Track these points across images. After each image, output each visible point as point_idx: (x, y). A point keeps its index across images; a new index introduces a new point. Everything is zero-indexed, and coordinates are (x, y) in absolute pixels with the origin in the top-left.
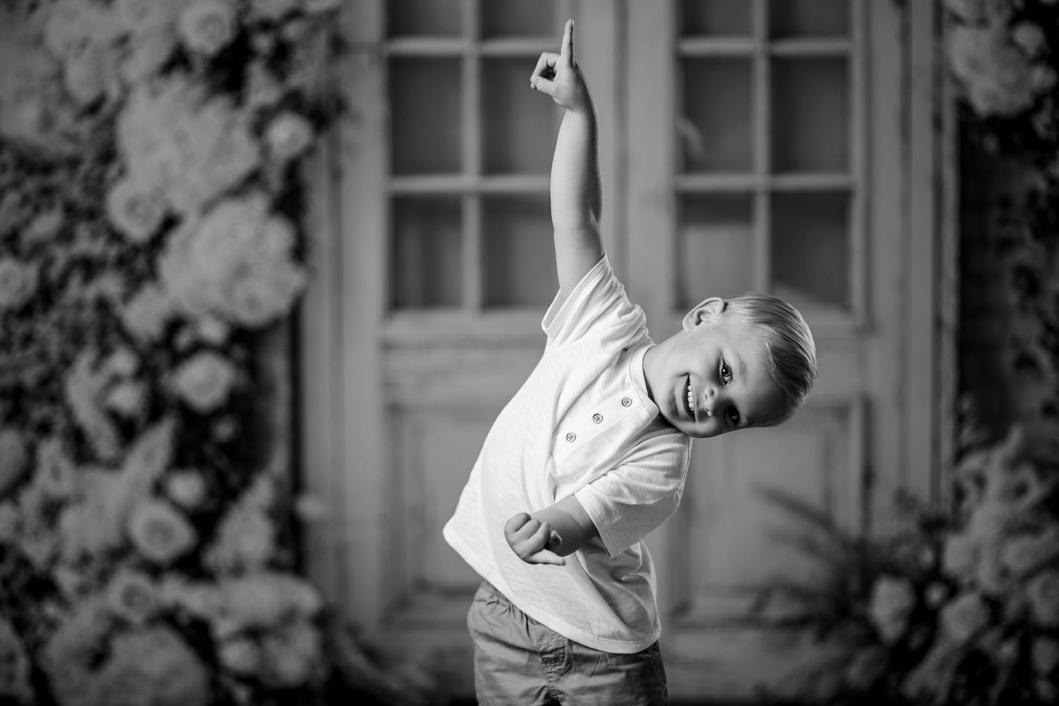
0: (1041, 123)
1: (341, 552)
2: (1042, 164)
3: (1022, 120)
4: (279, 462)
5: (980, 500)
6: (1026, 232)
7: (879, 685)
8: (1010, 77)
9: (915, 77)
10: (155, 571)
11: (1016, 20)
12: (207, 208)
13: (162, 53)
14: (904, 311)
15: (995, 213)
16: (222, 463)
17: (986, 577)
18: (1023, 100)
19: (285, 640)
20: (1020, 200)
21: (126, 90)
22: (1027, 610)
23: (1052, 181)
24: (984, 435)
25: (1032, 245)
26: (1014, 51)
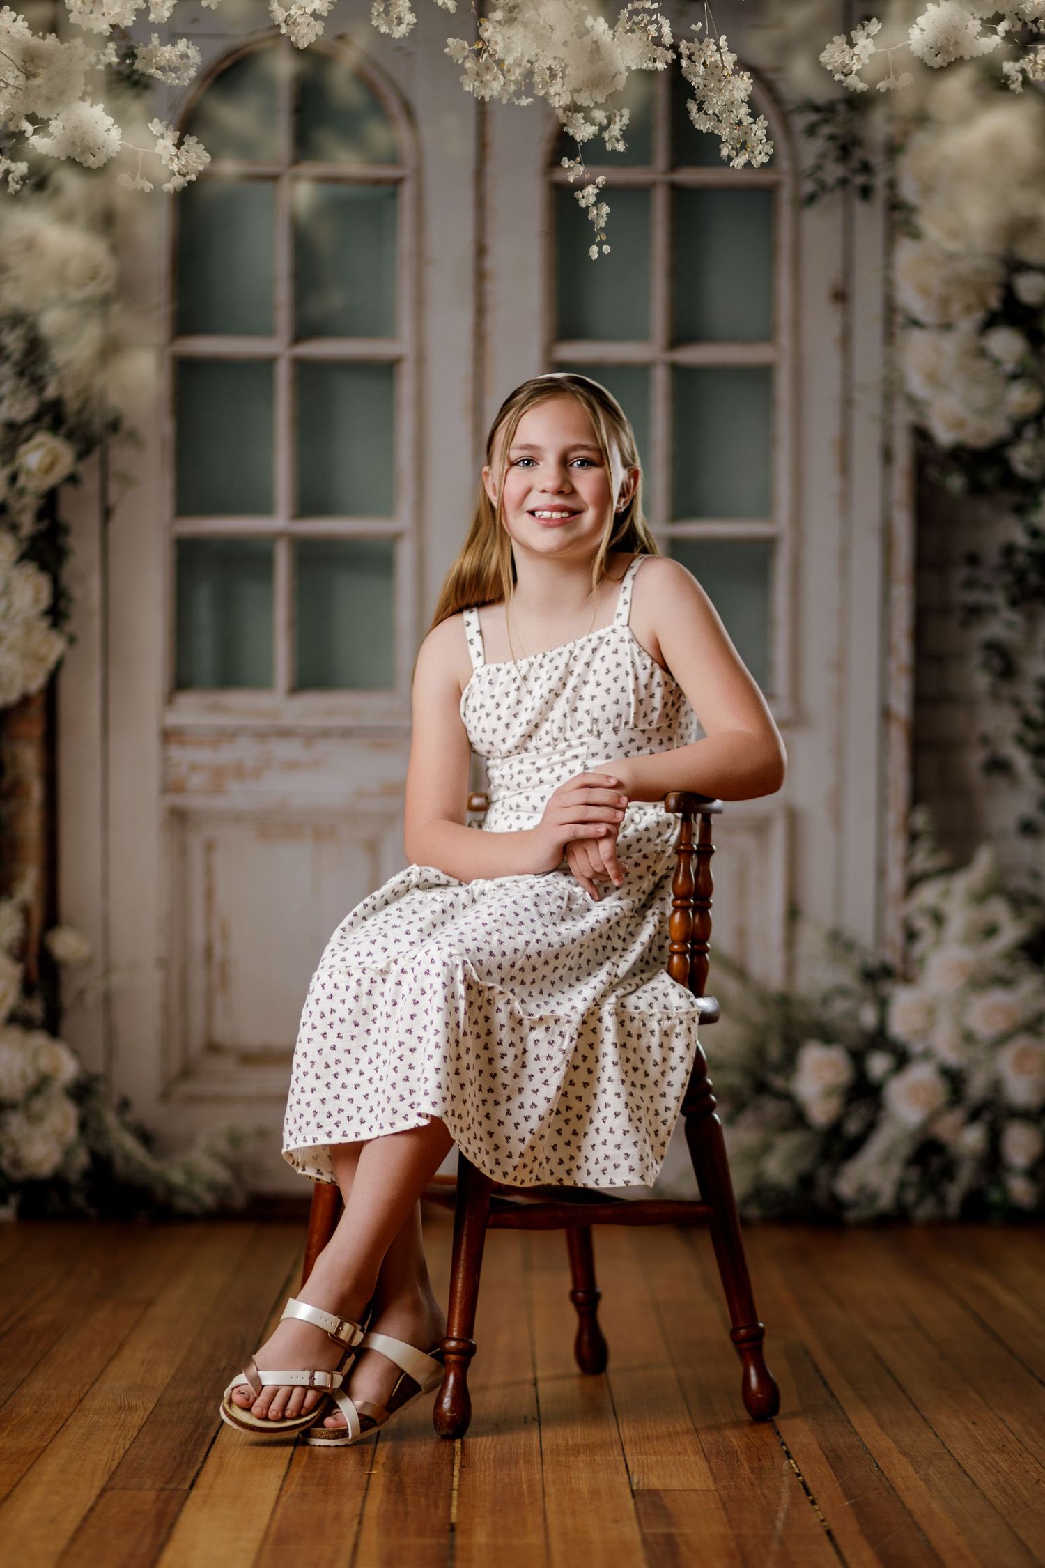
0: (1021, 457)
1: (107, 1000)
2: (1020, 510)
3: (996, 454)
4: (28, 887)
5: (938, 942)
6: (999, 599)
7: (806, 1182)
8: (980, 396)
9: (858, 396)
11: (991, 322)
14: (840, 698)
15: (961, 573)
17: (944, 1044)
18: (998, 428)
19: (35, 1119)
20: (992, 557)
22: (997, 1086)
23: (1034, 533)
24: (942, 860)
25: (1008, 614)
26: (985, 365)
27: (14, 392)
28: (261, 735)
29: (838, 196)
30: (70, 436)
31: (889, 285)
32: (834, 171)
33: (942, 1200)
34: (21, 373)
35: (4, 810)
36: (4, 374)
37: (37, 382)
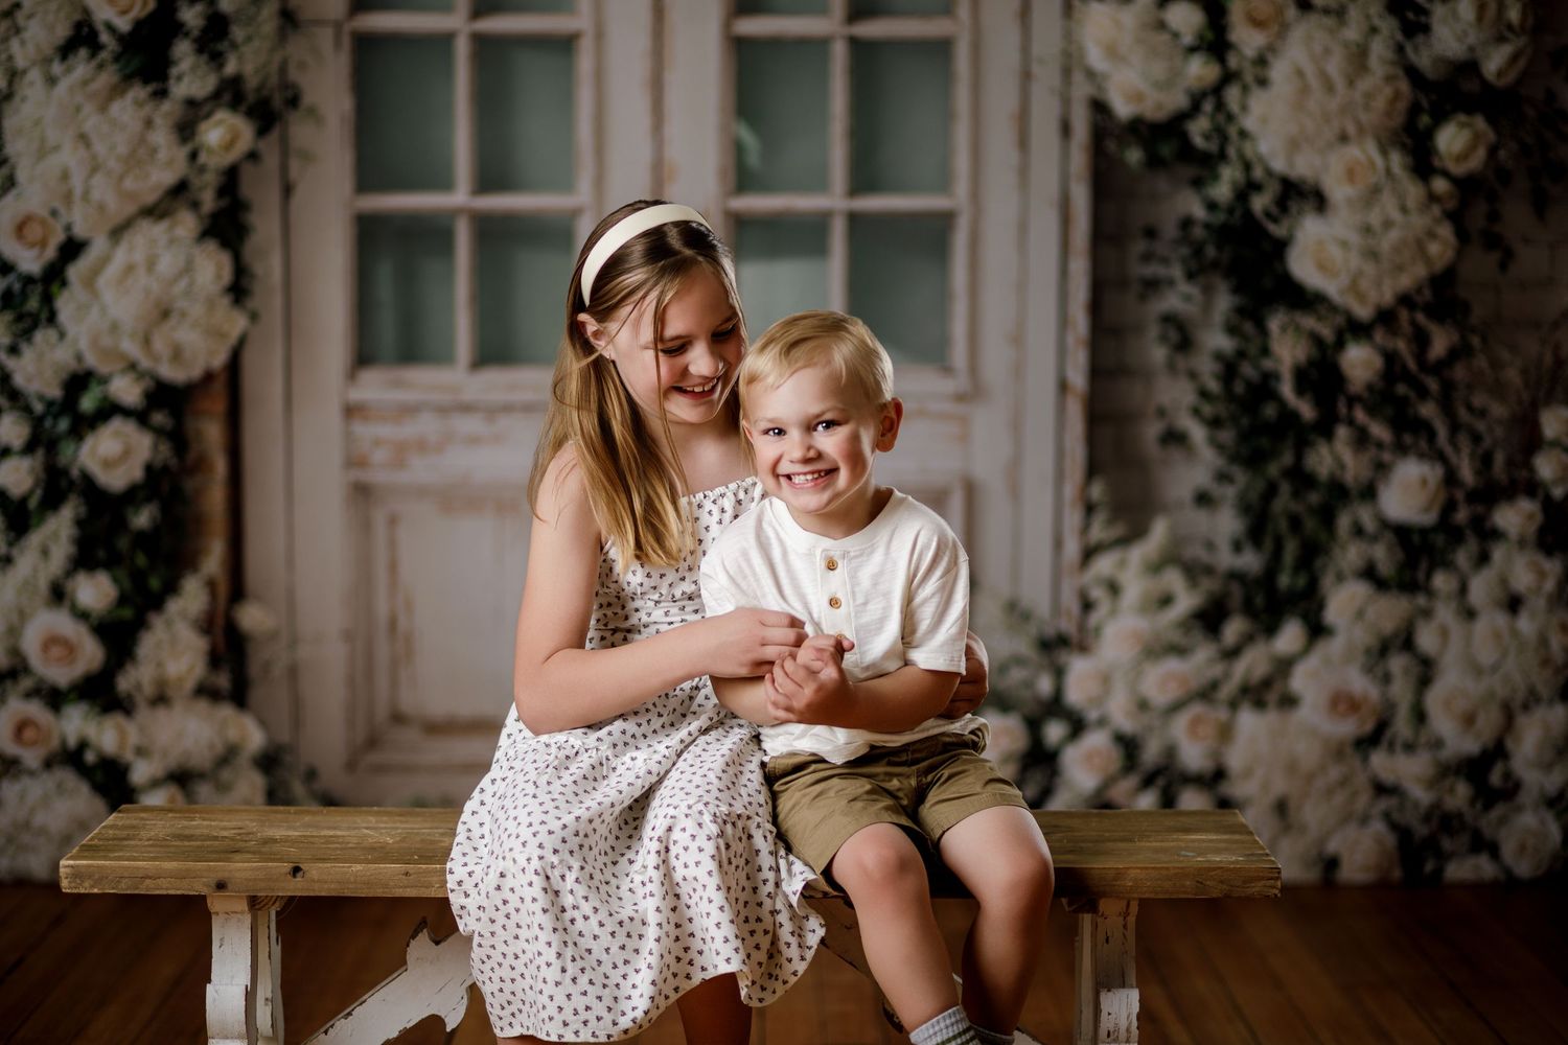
0: (1198, 130)
1: (293, 672)
2: (1197, 183)
3: (1174, 127)
4: (213, 560)
5: (1114, 612)
6: (1177, 272)
8: (1159, 69)
9: (1036, 69)
10: (55, 698)
12: (118, 232)
13: (63, 31)
14: (1018, 371)
15: (1139, 246)
16: (141, 560)
17: (1120, 713)
18: (1177, 100)
19: (223, 788)
20: (1170, 230)
21: (14, 75)
22: (1171, 752)
23: (1211, 206)
24: (1119, 530)
25: (1184, 287)
26: (1165, 37)
27: (193, 69)
28: (443, 410)
30: (250, 113)
34: (200, 50)
35: (189, 485)
36: (183, 51)
37: (217, 59)
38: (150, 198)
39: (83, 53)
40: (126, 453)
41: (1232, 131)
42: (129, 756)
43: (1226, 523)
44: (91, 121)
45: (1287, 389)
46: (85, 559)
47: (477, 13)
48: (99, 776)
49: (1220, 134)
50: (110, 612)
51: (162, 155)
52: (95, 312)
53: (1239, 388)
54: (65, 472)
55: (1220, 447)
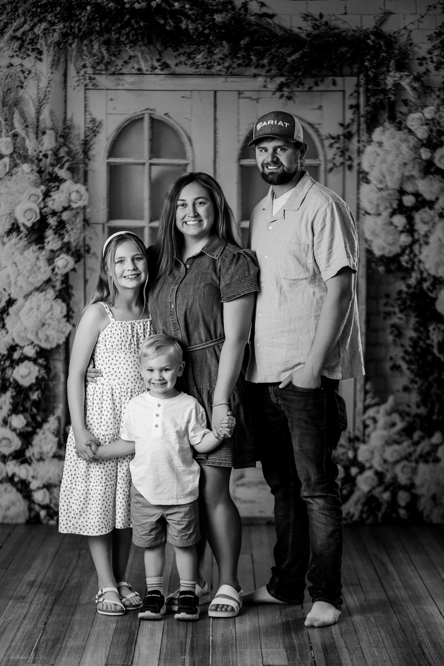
0: (404, 260)
2: (404, 279)
3: (396, 259)
4: (59, 411)
5: (375, 429)
6: (397, 310)
8: (390, 239)
10: (4, 459)
11: (393, 213)
12: (27, 297)
13: (8, 227)
15: (383, 301)
16: (35, 410)
17: (377, 464)
18: (396, 250)
20: (394, 295)
22: (395, 478)
23: (409, 286)
24: (376, 400)
25: (399, 315)
26: (392, 228)
27: (54, 239)
29: (341, 168)
30: (72, 255)
31: (358, 199)
32: (339, 160)
33: (376, 517)
34: (55, 233)
35: (51, 384)
36: (49, 233)
37: (61, 236)
38: (38, 285)
39: (15, 234)
40: (29, 373)
41: (416, 260)
42: (30, 479)
43: (414, 397)
44: (18, 258)
45: (435, 351)
46: (15, 410)
47: (151, 221)
48: (19, 486)
49: (411, 260)
50: (23, 428)
51: (42, 270)
52: (19, 324)
53: (418, 350)
54: (9, 379)
55: (412, 371)
